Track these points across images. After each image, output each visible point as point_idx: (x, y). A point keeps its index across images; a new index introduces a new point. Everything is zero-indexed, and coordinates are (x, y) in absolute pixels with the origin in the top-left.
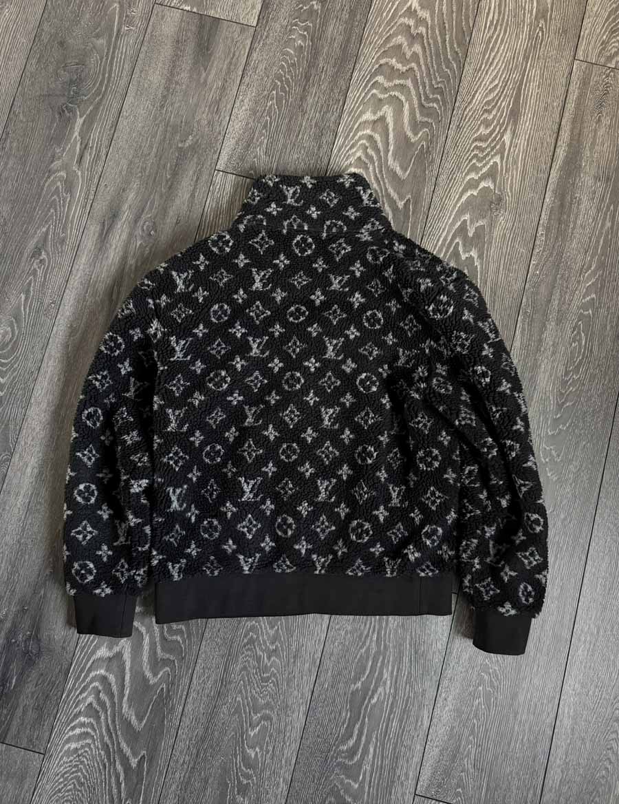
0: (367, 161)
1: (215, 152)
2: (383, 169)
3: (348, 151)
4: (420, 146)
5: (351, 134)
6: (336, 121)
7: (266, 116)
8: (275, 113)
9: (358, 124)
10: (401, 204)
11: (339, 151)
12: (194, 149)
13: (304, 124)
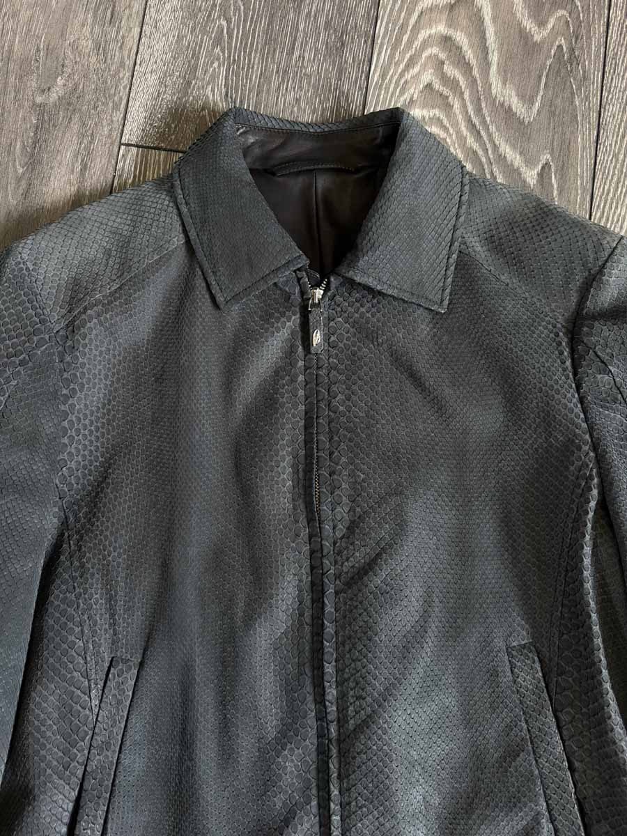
0: (446, 92)
1: (116, 107)
2: (483, 105)
3: (401, 75)
4: (555, 47)
5: (405, 38)
6: (368, 14)
7: (219, 17)
8: (237, 9)
9: (415, 15)
10: (531, 176)
11: (383, 76)
12: (69, 104)
13: (301, 26)
